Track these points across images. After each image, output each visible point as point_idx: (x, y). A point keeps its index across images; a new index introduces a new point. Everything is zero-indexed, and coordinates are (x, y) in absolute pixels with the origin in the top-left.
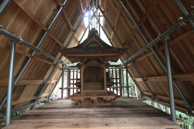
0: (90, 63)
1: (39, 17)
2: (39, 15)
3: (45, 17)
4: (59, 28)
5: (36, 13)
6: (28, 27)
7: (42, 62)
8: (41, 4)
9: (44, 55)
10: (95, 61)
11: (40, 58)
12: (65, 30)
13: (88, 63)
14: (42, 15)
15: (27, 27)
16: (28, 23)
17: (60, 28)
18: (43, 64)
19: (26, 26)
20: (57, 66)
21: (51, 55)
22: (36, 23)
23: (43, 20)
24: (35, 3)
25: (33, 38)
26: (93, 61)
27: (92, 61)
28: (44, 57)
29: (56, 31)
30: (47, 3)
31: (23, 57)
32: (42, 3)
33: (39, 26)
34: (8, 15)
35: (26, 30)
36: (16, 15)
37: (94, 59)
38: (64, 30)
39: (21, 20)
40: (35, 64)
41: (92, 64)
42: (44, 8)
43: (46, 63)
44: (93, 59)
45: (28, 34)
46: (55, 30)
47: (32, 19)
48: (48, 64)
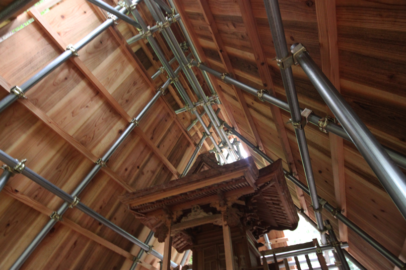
0: (188, 220)
1: (83, 139)
2: (84, 136)
3: (99, 141)
4: (138, 167)
5: (76, 132)
6: (58, 155)
7: (94, 243)
8: (88, 119)
9: (100, 224)
10: (199, 211)
11: (89, 229)
12: (156, 173)
13: (183, 220)
14: (90, 137)
15: (54, 156)
16: (58, 147)
17: (140, 167)
18: (98, 249)
19: (52, 153)
20: (138, 263)
21: (121, 228)
22: (76, 150)
23: (94, 147)
24: (73, 116)
25: (68, 179)
26: (196, 211)
27: (193, 213)
28: (101, 230)
29: (131, 171)
30: (101, 118)
31: (39, 219)
32: (90, 117)
33: (84, 157)
34: (15, 129)
35: (51, 159)
36: (31, 131)
37: (198, 208)
38: (153, 172)
39: (42, 141)
40: (75, 243)
41: (193, 220)
42: (95, 126)
43: (108, 249)
44: (195, 206)
45: (57, 168)
46: (126, 170)
47: (66, 142)
48: (114, 252)
